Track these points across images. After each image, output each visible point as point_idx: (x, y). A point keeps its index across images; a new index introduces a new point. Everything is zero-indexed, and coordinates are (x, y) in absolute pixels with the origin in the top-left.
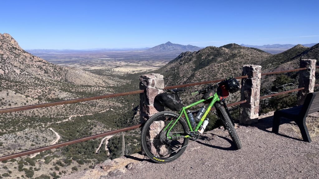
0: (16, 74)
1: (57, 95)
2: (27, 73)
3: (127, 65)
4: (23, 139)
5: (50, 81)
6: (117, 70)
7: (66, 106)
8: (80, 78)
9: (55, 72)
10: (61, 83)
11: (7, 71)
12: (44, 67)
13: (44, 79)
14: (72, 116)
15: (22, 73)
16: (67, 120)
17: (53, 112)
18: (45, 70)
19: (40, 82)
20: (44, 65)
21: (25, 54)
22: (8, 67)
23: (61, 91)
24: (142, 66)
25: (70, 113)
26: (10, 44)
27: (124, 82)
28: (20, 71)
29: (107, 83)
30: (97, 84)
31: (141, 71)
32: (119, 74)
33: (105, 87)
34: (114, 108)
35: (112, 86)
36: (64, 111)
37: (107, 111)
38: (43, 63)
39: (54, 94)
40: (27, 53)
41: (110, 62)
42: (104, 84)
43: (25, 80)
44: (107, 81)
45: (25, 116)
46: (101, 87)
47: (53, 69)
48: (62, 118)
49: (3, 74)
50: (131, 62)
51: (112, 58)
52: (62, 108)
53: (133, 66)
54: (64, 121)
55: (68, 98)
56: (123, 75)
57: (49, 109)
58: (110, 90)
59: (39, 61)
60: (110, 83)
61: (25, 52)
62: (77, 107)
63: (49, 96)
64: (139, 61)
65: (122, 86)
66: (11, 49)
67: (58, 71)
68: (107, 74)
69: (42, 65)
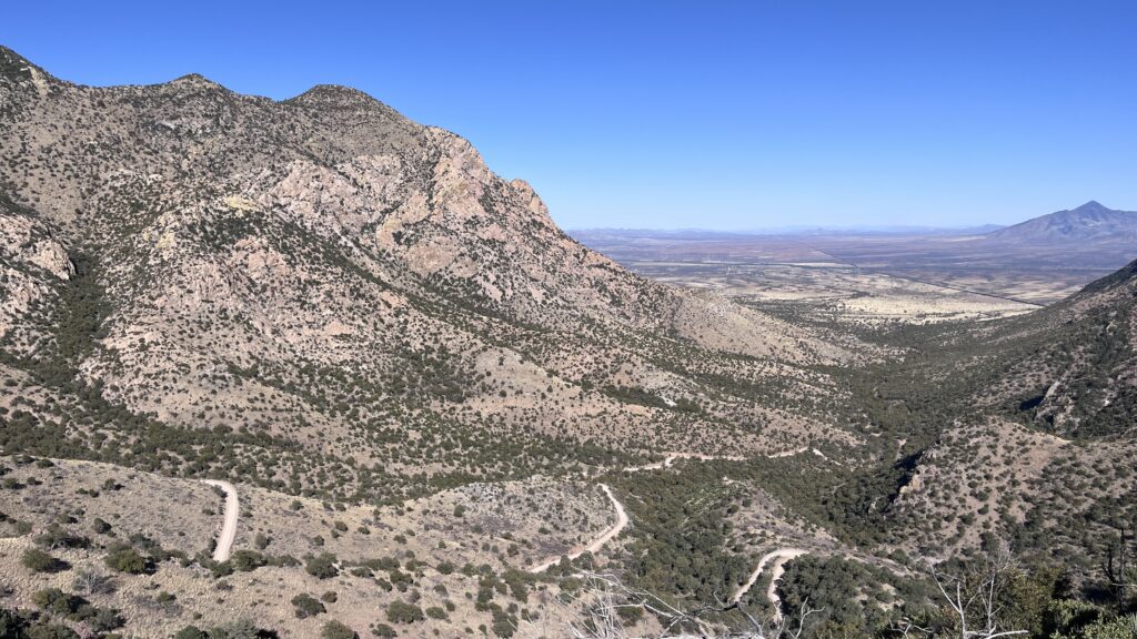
0: (533, 304)
1: (638, 377)
2: (561, 302)
3: (897, 291)
4: (520, 506)
5: (624, 332)
6: (856, 305)
7: (661, 419)
8: (719, 327)
9: (641, 302)
10: (655, 339)
11: (509, 292)
12: (612, 286)
13: (607, 322)
14: (674, 455)
15: (548, 302)
16: (658, 466)
17: (617, 432)
18: (613, 296)
19: (594, 331)
20: (611, 280)
21: (564, 243)
22: (514, 281)
23: (650, 365)
24: (963, 295)
25: (670, 442)
26: (526, 212)
27: (879, 354)
28: (544, 294)
29: (811, 350)
30: (777, 352)
31: (953, 314)
32: (862, 321)
33: (804, 368)
34: (827, 447)
35: (828, 363)
36: (652, 433)
37: (798, 455)
38: (611, 270)
39: (630, 373)
40: (570, 239)
41: (832, 276)
42: (800, 355)
43: (553, 321)
44: (811, 343)
45: (538, 435)
46: (788, 363)
47: (636, 292)
48: (644, 456)
49: (499, 300)
50: (915, 280)
51: (844, 261)
52: (648, 424)
53: (922, 294)
54: (649, 467)
55: (671, 393)
56: (876, 328)
57: (609, 420)
58: (821, 380)
59: (601, 266)
60: (825, 353)
61: (563, 237)
62: (695, 425)
63: (614, 380)
64: (950, 278)
65: (868, 367)
66: (527, 227)
67: (651, 299)
68: (817, 320)
69: (607, 277)
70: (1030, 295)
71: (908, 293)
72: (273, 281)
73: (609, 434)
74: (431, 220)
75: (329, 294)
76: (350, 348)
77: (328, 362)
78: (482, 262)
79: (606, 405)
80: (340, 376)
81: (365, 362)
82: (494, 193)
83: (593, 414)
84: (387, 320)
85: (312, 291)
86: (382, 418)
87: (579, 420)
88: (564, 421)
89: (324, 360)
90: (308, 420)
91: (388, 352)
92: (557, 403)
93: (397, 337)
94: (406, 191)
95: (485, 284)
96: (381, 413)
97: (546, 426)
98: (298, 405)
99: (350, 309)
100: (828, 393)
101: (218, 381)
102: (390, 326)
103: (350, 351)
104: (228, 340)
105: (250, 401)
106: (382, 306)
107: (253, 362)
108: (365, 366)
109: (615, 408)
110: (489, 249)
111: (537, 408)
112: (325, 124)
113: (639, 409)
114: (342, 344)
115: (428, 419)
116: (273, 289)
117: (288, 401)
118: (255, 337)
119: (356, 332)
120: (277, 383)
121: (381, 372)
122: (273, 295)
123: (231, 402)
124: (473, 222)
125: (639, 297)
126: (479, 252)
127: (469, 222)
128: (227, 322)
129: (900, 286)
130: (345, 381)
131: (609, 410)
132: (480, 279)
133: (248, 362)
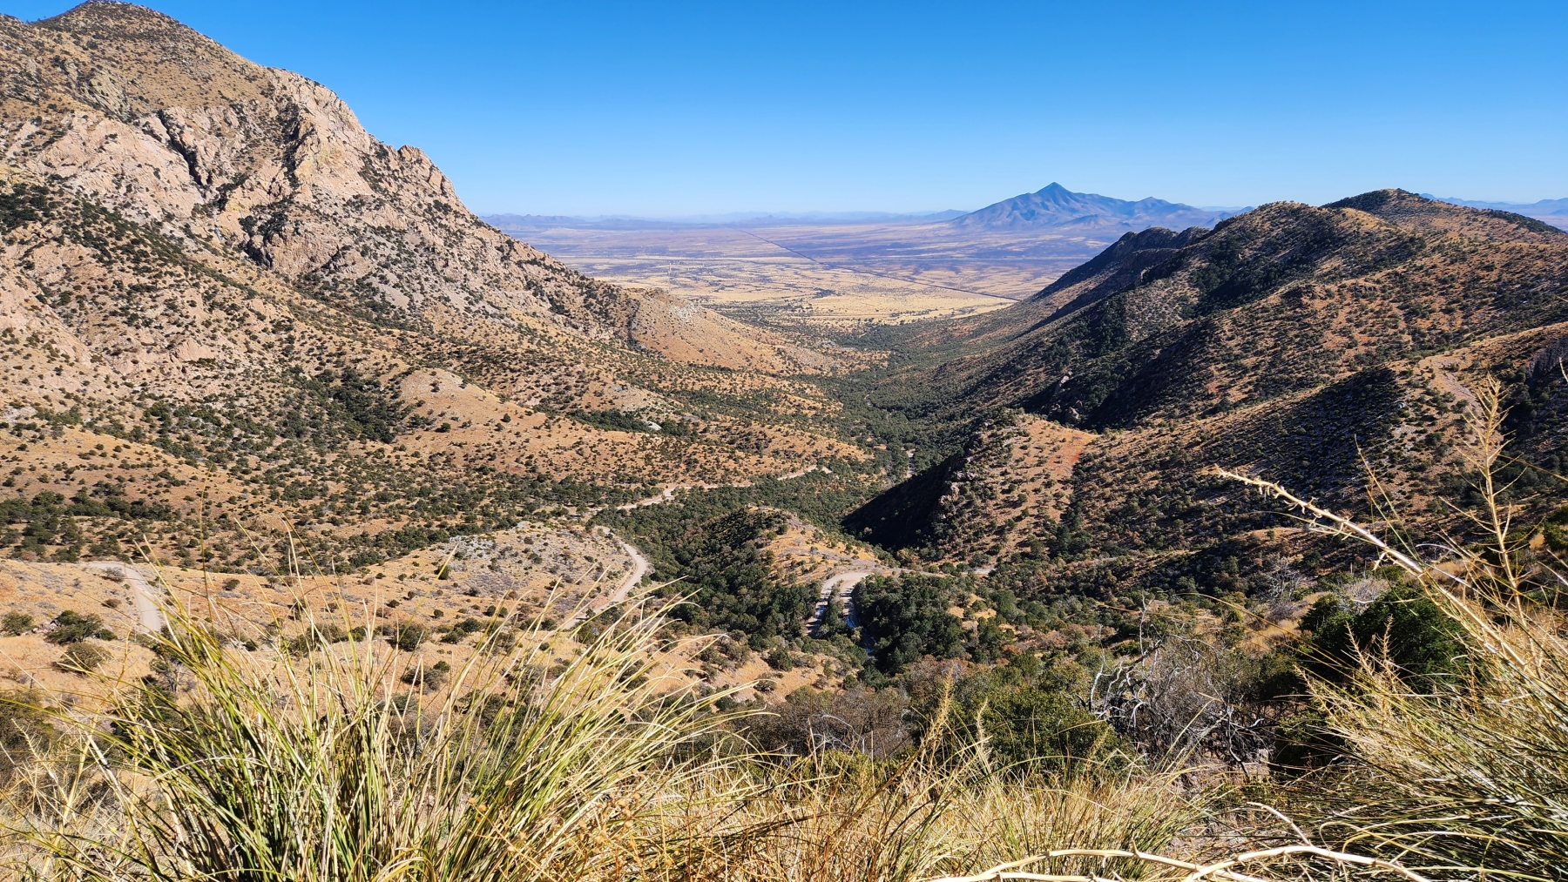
0: (453, 311)
1: (610, 398)
2: (490, 310)
3: (864, 288)
5: (575, 344)
6: (823, 304)
7: (649, 446)
8: (686, 334)
9: (587, 307)
10: (613, 351)
11: (418, 297)
12: (549, 288)
13: (552, 333)
14: (672, 487)
15: (473, 309)
16: (657, 500)
17: (600, 465)
18: (551, 300)
19: (539, 344)
20: (548, 280)
21: (480, 232)
22: (423, 282)
23: (623, 382)
24: (931, 290)
25: (664, 472)
26: (425, 191)
27: (865, 358)
28: (467, 299)
29: (790, 358)
30: (754, 362)
31: (927, 312)
32: (834, 322)
33: (787, 379)
34: (834, 463)
35: (810, 371)
36: (641, 463)
37: (807, 475)
38: (547, 268)
39: (598, 394)
40: (489, 227)
41: (789, 272)
42: (779, 363)
43: (483, 334)
44: (790, 350)
45: (500, 476)
46: (767, 374)
47: (581, 294)
48: (638, 490)
49: (405, 307)
50: (880, 275)
51: (800, 255)
52: (635, 453)
53: (891, 290)
54: (647, 502)
55: (653, 414)
56: (850, 330)
57: (587, 452)
58: (808, 391)
59: (533, 262)
60: (806, 360)
61: (479, 224)
62: (690, 450)
63: (582, 402)
64: (916, 272)
65: (852, 375)
66: (429, 210)
67: (601, 303)
68: (785, 324)
69: (542, 276)
70: (1000, 289)
71: (874, 289)
72: (77, 288)
73: (590, 467)
74: (296, 199)
75: (171, 305)
76: (216, 377)
77: (187, 398)
78: (375, 256)
79: (582, 433)
80: (209, 416)
81: (241, 395)
82: (377, 164)
83: (567, 446)
84: (263, 337)
85: (145, 300)
86: (283, 468)
87: (550, 454)
88: (531, 457)
89: (180, 395)
90: (179, 478)
91: (272, 381)
92: (517, 434)
93: (281, 361)
94: (251, 159)
95: (382, 287)
96: (281, 462)
97: (509, 463)
98: (159, 457)
99: (207, 324)
100: (819, 405)
101: (24, 432)
102: (268, 346)
103: (217, 382)
104: (26, 373)
105: (82, 456)
106: (252, 319)
107: (71, 403)
108: (243, 401)
109: (591, 436)
110: (383, 240)
111: (493, 442)
112: (110, 59)
113: (620, 435)
114: (202, 371)
115: (348, 466)
116: (80, 299)
117: (141, 454)
118: (65, 366)
119: (222, 356)
120: (116, 430)
121: (268, 408)
122: (82, 306)
123: (52, 460)
124: (357, 203)
125: (585, 301)
126: (370, 244)
127: (349, 203)
128: (17, 347)
129: (865, 282)
130: (218, 424)
131: (585, 439)
132: (375, 281)
133: (62, 403)
